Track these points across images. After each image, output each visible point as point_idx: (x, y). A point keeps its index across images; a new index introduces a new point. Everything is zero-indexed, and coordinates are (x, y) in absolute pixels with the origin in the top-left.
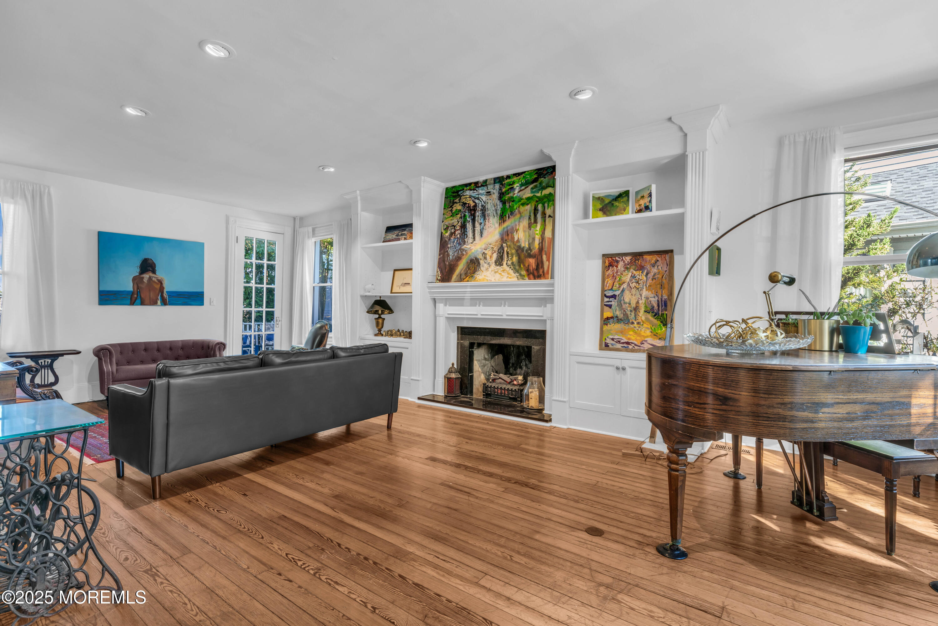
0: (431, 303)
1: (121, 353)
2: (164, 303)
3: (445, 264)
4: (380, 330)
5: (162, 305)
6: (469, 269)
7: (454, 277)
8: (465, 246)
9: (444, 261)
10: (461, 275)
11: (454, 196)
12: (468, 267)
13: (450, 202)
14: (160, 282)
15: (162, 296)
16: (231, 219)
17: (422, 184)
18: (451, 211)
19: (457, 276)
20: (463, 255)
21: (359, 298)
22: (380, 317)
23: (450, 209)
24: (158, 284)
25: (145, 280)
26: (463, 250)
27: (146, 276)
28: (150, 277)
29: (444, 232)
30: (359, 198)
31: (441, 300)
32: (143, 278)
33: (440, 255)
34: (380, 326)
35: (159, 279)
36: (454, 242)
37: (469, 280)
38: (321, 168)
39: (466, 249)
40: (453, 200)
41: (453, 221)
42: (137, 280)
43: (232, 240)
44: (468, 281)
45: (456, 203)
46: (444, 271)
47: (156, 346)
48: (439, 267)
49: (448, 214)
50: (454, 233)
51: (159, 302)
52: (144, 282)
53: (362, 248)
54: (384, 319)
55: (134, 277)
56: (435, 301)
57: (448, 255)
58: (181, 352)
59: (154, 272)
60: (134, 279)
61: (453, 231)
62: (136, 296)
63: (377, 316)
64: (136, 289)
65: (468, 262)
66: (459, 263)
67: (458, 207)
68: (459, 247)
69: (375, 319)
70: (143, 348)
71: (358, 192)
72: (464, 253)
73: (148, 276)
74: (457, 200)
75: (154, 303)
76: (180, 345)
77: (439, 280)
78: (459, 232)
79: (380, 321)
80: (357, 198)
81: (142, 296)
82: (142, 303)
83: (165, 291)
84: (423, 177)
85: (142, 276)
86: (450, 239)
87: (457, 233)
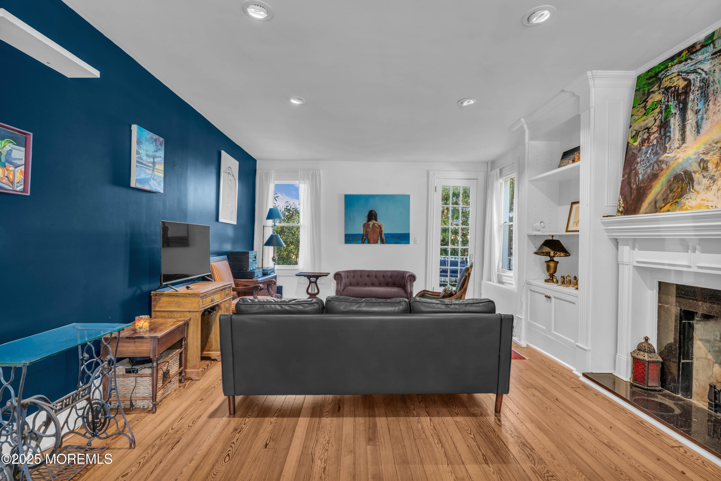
0: (611, 246)
1: (354, 277)
2: (383, 242)
3: (631, 188)
4: (552, 276)
5: (381, 243)
6: (671, 191)
7: (645, 205)
8: (666, 155)
9: (629, 183)
10: (656, 202)
11: (650, 84)
12: (670, 188)
13: (644, 94)
14: (380, 227)
15: (381, 237)
16: (431, 173)
17: (591, 82)
18: (645, 107)
19: (650, 204)
20: (662, 170)
21: (526, 237)
22: (552, 260)
23: (643, 105)
24: (378, 228)
25: (371, 226)
26: (662, 162)
27: (371, 223)
28: (374, 224)
29: (631, 141)
30: (525, 127)
31: (626, 241)
32: (369, 224)
33: (623, 176)
34: (552, 271)
35: (379, 224)
36: (646, 153)
37: (671, 208)
38: (460, 102)
39: (666, 159)
40: (649, 90)
41: (646, 122)
42: (366, 226)
43: (432, 189)
44: (668, 211)
45: (653, 92)
46: (628, 199)
47: (374, 273)
48: (622, 193)
49: (638, 113)
50: (648, 138)
51: (379, 242)
52: (370, 227)
53: (530, 181)
54: (557, 262)
55: (364, 224)
56: (616, 242)
57: (637, 174)
58: (390, 280)
59: (376, 220)
60: (364, 225)
61: (645, 136)
62: (365, 237)
63: (548, 258)
64: (365, 233)
65: (669, 181)
66: (653, 183)
67: (657, 97)
68: (654, 160)
69: (547, 262)
70: (367, 275)
71: (523, 120)
72: (664, 166)
73: (372, 223)
74: (655, 88)
75: (376, 242)
76: (390, 274)
77: (621, 212)
78: (657, 135)
79: (552, 264)
80: (522, 127)
81: (369, 238)
82: (369, 243)
83: (383, 233)
84: (589, 73)
85: (369, 223)
86: (640, 150)
87: (652, 137)
